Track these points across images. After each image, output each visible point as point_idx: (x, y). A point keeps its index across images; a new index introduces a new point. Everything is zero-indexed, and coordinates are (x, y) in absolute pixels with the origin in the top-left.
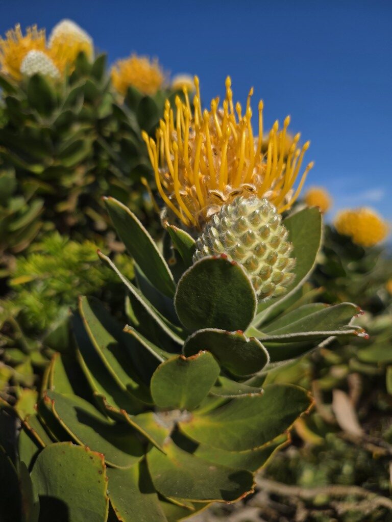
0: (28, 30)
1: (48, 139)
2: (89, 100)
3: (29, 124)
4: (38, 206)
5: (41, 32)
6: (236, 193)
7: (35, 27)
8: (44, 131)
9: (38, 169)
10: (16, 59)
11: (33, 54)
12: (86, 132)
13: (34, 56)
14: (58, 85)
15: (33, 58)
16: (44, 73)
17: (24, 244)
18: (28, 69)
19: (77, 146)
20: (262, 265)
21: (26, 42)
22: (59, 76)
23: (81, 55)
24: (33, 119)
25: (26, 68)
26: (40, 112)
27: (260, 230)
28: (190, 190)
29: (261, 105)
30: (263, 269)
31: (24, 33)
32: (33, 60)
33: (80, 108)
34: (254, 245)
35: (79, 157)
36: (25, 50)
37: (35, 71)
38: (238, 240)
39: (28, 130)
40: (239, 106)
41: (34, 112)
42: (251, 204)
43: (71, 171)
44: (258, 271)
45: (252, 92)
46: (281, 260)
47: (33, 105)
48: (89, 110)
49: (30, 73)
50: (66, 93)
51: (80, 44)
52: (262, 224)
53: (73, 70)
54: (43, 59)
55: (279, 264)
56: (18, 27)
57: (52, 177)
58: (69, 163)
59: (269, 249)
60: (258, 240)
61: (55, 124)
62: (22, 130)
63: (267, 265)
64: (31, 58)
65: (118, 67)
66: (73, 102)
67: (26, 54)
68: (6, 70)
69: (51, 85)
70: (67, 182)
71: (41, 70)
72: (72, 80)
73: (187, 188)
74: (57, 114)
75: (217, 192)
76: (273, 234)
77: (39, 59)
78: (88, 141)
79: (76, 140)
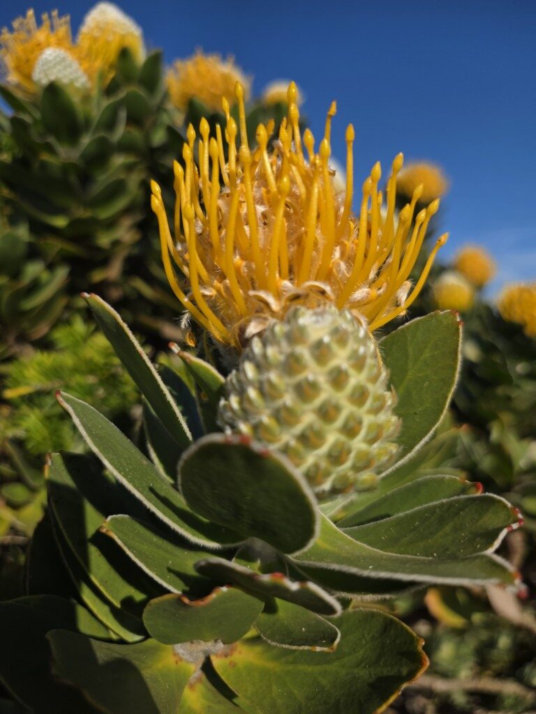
0: (45, 16)
1: (73, 179)
2: (135, 120)
3: (45, 157)
4: (62, 274)
5: (63, 20)
6: (296, 297)
7: (55, 13)
8: (67, 168)
9: (60, 222)
10: (28, 61)
11: (50, 53)
12: (129, 168)
13: (50, 55)
14: (86, 98)
15: (50, 58)
16: (65, 81)
17: (42, 330)
18: (42, 75)
19: (117, 189)
20: (332, 437)
21: (41, 35)
22: (89, 85)
23: (124, 54)
24: (50, 149)
25: (39, 73)
26: (59, 139)
27: (331, 373)
28: (220, 286)
29: (350, 133)
30: (335, 445)
31: (39, 22)
32: (50, 61)
33: (120, 131)
34: (317, 402)
35: (121, 203)
36: (40, 47)
37: (52, 78)
38: (291, 390)
39: (44, 165)
40: (309, 136)
41: (51, 140)
42: (317, 322)
43: (111, 224)
44: (324, 449)
45: (333, 110)
46: (370, 427)
47: (51, 129)
48: (136, 134)
49: (45, 82)
50: (97, 109)
51: (123, 37)
52: (334, 363)
53: (111, 75)
54: (64, 59)
55: (367, 434)
56: (30, 13)
57: (81, 234)
58: (105, 214)
59: (348, 409)
60: (326, 393)
61: (82, 156)
62: (36, 166)
63: (343, 438)
64: (46, 58)
65: (176, 71)
66: (110, 124)
67: (41, 54)
68: (13, 78)
69: (76, 99)
70: (104, 240)
71: (60, 75)
72: (109, 90)
73: (216, 283)
74: (86, 140)
75: (262, 294)
76: (355, 379)
77: (58, 59)
78: (134, 181)
79: (115, 179)
